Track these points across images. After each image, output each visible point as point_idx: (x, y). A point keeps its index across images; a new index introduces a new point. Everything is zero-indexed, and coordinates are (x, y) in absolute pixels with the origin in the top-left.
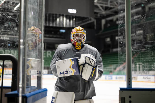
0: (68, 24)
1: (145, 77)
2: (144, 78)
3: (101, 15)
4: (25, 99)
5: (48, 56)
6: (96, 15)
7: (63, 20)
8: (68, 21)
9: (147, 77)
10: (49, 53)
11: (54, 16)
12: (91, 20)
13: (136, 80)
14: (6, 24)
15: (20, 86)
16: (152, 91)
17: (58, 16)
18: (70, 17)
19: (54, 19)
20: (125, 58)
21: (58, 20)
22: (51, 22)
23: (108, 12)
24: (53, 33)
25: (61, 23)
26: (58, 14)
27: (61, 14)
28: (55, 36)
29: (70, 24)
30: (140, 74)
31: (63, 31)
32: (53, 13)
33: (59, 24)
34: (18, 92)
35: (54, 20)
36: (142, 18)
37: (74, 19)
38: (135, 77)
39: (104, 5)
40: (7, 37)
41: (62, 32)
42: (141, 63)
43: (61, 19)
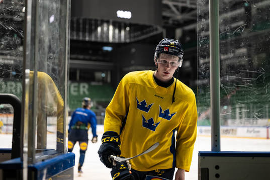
0: (117, 36)
1: (251, 129)
2: (248, 131)
3: (174, 21)
4: (33, 173)
5: (81, 93)
6: (166, 21)
7: (108, 29)
8: (117, 31)
9: (254, 130)
10: (84, 87)
11: (93, 22)
12: (156, 30)
13: (235, 134)
14: (3, 40)
15: (26, 149)
16: (255, 158)
17: (99, 23)
18: (120, 24)
19: (93, 27)
20: (209, 100)
21: (99, 29)
22: (87, 34)
23: (187, 16)
24: (90, 52)
25: (104, 36)
26: (99, 18)
27: (105, 19)
28: (94, 58)
29: (120, 37)
30: (242, 125)
31: (109, 49)
32: (91, 17)
33: (101, 36)
34: (22, 160)
35: (93, 30)
36: (239, 30)
37: (128, 29)
38: (233, 130)
39: (180, 5)
40: (11, 60)
41: (107, 51)
42: (243, 105)
43: (105, 29)
